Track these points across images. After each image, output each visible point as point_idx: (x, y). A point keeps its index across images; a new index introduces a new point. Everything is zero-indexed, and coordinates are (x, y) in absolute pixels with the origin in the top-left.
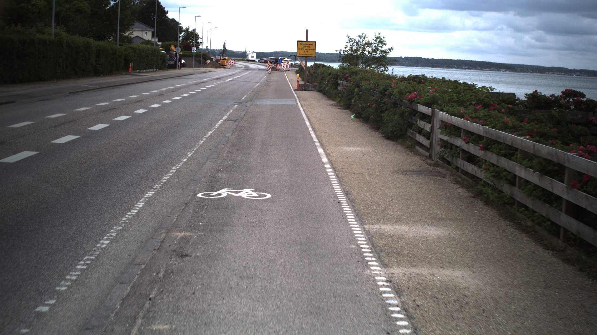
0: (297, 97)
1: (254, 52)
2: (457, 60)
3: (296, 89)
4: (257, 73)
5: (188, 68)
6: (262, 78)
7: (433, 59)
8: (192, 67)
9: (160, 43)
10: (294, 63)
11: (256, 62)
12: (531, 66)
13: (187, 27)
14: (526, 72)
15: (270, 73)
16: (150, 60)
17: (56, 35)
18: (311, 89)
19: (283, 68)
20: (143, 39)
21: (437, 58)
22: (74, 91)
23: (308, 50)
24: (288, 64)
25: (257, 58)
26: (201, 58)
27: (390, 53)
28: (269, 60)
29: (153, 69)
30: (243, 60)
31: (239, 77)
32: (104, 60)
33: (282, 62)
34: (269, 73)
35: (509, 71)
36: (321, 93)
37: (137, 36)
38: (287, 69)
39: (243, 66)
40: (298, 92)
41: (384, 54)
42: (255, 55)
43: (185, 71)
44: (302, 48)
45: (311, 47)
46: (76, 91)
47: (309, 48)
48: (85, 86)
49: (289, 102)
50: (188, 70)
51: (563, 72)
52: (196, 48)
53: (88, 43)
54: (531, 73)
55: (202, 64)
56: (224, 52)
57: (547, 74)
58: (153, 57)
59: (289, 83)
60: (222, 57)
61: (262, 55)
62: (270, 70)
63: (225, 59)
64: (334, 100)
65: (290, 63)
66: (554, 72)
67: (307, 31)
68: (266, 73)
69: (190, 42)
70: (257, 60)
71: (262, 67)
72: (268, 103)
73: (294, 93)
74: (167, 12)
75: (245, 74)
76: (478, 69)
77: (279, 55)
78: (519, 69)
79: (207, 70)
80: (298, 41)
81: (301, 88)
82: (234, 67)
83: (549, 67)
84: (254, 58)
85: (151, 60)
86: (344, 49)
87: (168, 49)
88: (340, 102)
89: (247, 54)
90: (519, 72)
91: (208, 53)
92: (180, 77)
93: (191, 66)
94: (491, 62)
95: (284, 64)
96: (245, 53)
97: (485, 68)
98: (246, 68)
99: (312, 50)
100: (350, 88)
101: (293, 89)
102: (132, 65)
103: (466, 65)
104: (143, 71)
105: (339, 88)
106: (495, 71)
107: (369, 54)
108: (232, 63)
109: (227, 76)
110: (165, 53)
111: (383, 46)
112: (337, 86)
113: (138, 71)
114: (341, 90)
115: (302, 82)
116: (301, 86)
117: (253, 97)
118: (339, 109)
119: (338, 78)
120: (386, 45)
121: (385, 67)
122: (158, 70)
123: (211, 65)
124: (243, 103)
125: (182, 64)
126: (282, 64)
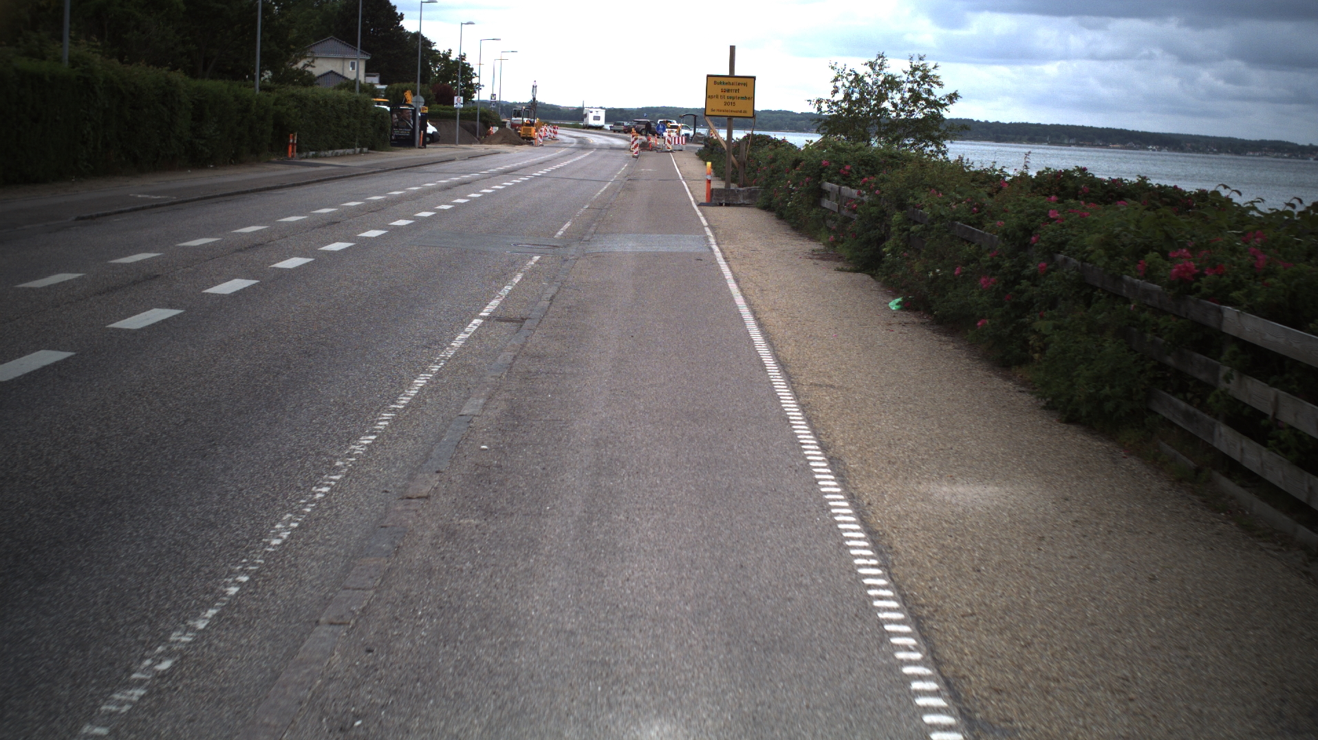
0: (711, 227)
1: (601, 108)
2: (1052, 126)
3: (704, 200)
4: (605, 157)
5: (444, 145)
6: (621, 166)
7: (998, 122)
8: (454, 142)
9: (384, 87)
10: (691, 133)
11: (606, 130)
12: (1214, 138)
13: (447, 51)
14: (1203, 151)
15: (637, 157)
16: (345, 127)
17: (74, 62)
18: (742, 201)
19: (668, 145)
20: (344, 77)
21: (1007, 122)
22: (94, 214)
23: (735, 100)
24: (678, 134)
25: (607, 121)
26: (476, 121)
27: (950, 107)
28: (634, 127)
29: (352, 147)
30: (576, 127)
31: (561, 168)
32: (216, 125)
33: (664, 131)
34: (633, 157)
35: (1168, 150)
36: (770, 214)
37: (332, 72)
38: (677, 148)
39: (575, 140)
40: (710, 209)
41: (933, 110)
42: (602, 114)
43: (434, 151)
44: (720, 93)
45: (743, 91)
46: (100, 213)
47: (737, 94)
48: (139, 196)
49: (686, 244)
50: (440, 150)
51: (1286, 152)
52: (462, 98)
53: (168, 82)
54: (1215, 153)
55: (480, 134)
56: (534, 108)
57: (1250, 156)
58: (352, 119)
59: (684, 183)
60: (525, 120)
61: (618, 115)
62: (637, 149)
63: (532, 124)
64: (812, 238)
65: (683, 132)
66: (1265, 151)
67: (732, 49)
68: (628, 157)
69: (453, 84)
70: (607, 127)
71: (618, 142)
72: (629, 250)
73: (700, 214)
74: (402, 17)
75: (579, 158)
76: (1098, 146)
78: (1189, 145)
79: (489, 151)
80: (708, 76)
81: (716, 199)
82: (553, 143)
83: (1256, 141)
84: (601, 122)
85: (348, 127)
86: (830, 97)
87: (396, 100)
88: (833, 245)
89: (585, 112)
90: (1190, 152)
91: (496, 109)
92: (415, 169)
93: (450, 140)
94: (1125, 130)
95: (670, 136)
96: (581, 110)
97: (1113, 144)
98: (580, 145)
99: (745, 98)
100: (873, 209)
101: (696, 201)
102: (296, 138)
103: (1071, 137)
104: (326, 153)
105: (826, 203)
106: (1135, 149)
107: (896, 109)
108: (548, 134)
109: (533, 165)
110: (388, 109)
111: (933, 89)
112: (821, 197)
113: (314, 153)
114: (836, 211)
115: (718, 184)
116: (716, 195)
117: (589, 226)
118: (838, 270)
119: (824, 175)
120: (940, 85)
121: (937, 145)
122: (365, 150)
123: (500, 139)
124: (557, 249)
125: (430, 135)
126: (665, 134)
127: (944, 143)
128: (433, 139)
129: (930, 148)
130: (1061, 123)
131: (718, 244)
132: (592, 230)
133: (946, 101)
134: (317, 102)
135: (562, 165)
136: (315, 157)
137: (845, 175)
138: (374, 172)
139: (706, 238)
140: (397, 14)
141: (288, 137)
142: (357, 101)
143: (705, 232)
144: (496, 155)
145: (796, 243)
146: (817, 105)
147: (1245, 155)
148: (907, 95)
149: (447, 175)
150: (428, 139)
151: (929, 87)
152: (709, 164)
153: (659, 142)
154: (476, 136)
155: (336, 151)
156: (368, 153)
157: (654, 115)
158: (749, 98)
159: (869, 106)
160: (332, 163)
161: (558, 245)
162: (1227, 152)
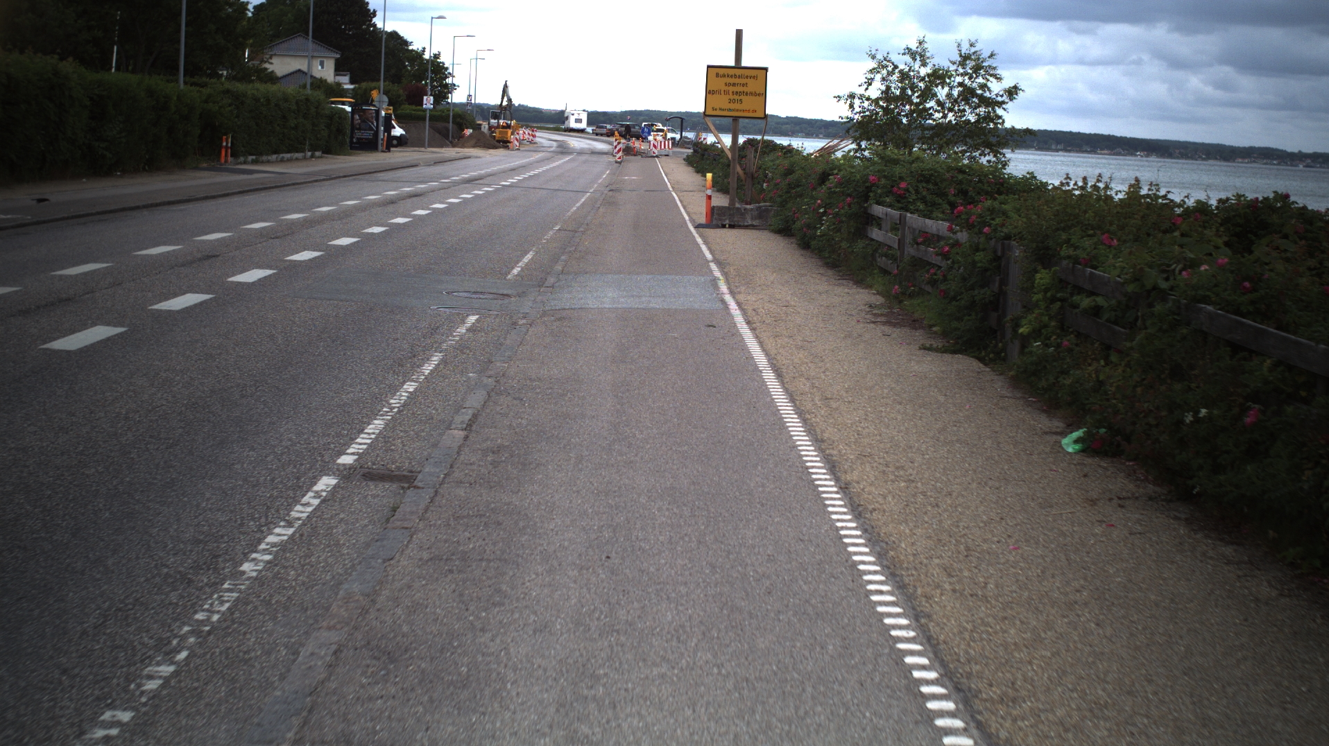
0: (716, 261)
1: (584, 111)
3: (703, 220)
4: (585, 162)
5: (412, 149)
6: (599, 175)
8: (423, 146)
9: (352, 87)
10: (678, 137)
11: (588, 133)
12: (1203, 145)
13: (420, 49)
14: (1192, 158)
15: (620, 163)
16: (293, 128)
18: (750, 223)
19: (653, 149)
23: (742, 97)
24: (664, 138)
25: (589, 124)
26: (449, 122)
28: (617, 130)
29: (303, 151)
30: (557, 130)
31: (535, 175)
32: (121, 125)
33: (649, 134)
34: (616, 162)
35: (1158, 157)
37: (299, 71)
38: (664, 152)
39: (555, 144)
40: (711, 233)
41: (989, 110)
42: (584, 117)
43: (398, 156)
44: (723, 88)
45: (752, 86)
47: (745, 89)
49: (688, 293)
50: (408, 154)
51: (1275, 159)
52: (432, 98)
53: (56, 73)
54: (1204, 159)
55: (453, 137)
58: (301, 120)
59: (674, 195)
61: (602, 119)
62: (620, 154)
63: (508, 126)
65: (670, 135)
66: (1254, 158)
67: (739, 34)
69: (426, 84)
70: (589, 130)
71: (600, 146)
72: (608, 304)
73: (699, 240)
74: (375, 14)
75: (557, 163)
76: (1086, 152)
77: (642, 118)
78: (1177, 151)
80: (709, 67)
81: (717, 219)
82: (531, 147)
83: (1244, 148)
84: (583, 125)
86: (860, 91)
87: (362, 100)
89: (566, 115)
90: (1178, 158)
91: (472, 111)
92: (367, 176)
93: (419, 143)
94: (1113, 136)
95: (655, 140)
96: (563, 112)
97: (1102, 149)
98: (559, 149)
99: (756, 94)
100: (979, 256)
101: (692, 221)
102: (230, 140)
103: (1058, 143)
104: (270, 158)
105: (876, 234)
106: (1123, 155)
107: (943, 108)
108: (526, 136)
109: (504, 172)
110: (348, 109)
111: (989, 84)
112: (867, 224)
113: (254, 157)
114: (896, 246)
115: (720, 201)
116: (718, 214)
117: (555, 259)
118: (923, 348)
119: (871, 194)
120: (999, 79)
121: (996, 154)
122: (318, 154)
123: (473, 142)
124: (506, 301)
125: (395, 138)
126: (650, 138)
127: (1004, 151)
128: (401, 141)
129: (987, 158)
130: (1049, 129)
131: (732, 293)
132: (559, 268)
133: (1005, 98)
134: (257, 100)
135: (536, 172)
136: (255, 162)
137: (900, 196)
138: (316, 181)
139: (714, 281)
140: (369, 10)
141: (221, 139)
142: (307, 100)
143: (711, 271)
144: (465, 160)
145: (839, 290)
146: (849, 102)
147: (1234, 161)
148: (955, 93)
149: (400, 184)
150: (395, 142)
151: (984, 81)
152: (709, 175)
153: (644, 146)
154: (448, 139)
155: (281, 155)
156: (321, 157)
157: (638, 119)
158: (759, 95)
159: (911, 103)
160: (273, 169)
161: (509, 292)
162: (1216, 159)
